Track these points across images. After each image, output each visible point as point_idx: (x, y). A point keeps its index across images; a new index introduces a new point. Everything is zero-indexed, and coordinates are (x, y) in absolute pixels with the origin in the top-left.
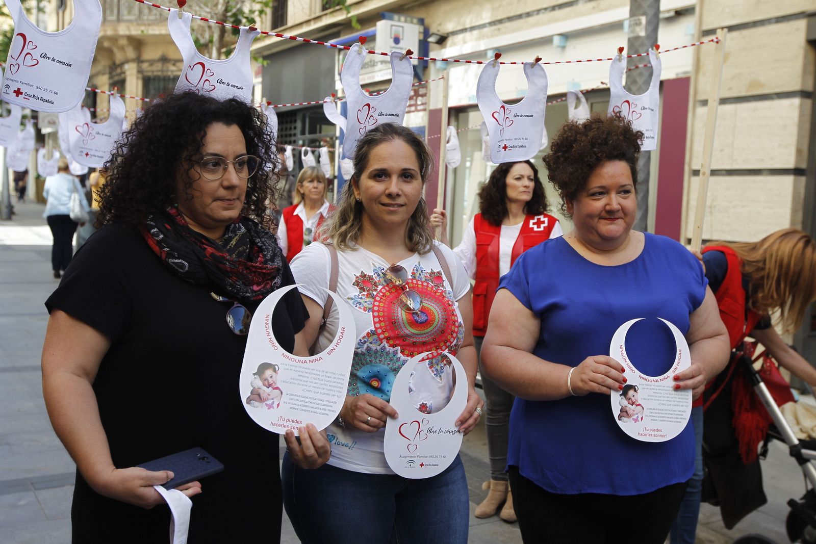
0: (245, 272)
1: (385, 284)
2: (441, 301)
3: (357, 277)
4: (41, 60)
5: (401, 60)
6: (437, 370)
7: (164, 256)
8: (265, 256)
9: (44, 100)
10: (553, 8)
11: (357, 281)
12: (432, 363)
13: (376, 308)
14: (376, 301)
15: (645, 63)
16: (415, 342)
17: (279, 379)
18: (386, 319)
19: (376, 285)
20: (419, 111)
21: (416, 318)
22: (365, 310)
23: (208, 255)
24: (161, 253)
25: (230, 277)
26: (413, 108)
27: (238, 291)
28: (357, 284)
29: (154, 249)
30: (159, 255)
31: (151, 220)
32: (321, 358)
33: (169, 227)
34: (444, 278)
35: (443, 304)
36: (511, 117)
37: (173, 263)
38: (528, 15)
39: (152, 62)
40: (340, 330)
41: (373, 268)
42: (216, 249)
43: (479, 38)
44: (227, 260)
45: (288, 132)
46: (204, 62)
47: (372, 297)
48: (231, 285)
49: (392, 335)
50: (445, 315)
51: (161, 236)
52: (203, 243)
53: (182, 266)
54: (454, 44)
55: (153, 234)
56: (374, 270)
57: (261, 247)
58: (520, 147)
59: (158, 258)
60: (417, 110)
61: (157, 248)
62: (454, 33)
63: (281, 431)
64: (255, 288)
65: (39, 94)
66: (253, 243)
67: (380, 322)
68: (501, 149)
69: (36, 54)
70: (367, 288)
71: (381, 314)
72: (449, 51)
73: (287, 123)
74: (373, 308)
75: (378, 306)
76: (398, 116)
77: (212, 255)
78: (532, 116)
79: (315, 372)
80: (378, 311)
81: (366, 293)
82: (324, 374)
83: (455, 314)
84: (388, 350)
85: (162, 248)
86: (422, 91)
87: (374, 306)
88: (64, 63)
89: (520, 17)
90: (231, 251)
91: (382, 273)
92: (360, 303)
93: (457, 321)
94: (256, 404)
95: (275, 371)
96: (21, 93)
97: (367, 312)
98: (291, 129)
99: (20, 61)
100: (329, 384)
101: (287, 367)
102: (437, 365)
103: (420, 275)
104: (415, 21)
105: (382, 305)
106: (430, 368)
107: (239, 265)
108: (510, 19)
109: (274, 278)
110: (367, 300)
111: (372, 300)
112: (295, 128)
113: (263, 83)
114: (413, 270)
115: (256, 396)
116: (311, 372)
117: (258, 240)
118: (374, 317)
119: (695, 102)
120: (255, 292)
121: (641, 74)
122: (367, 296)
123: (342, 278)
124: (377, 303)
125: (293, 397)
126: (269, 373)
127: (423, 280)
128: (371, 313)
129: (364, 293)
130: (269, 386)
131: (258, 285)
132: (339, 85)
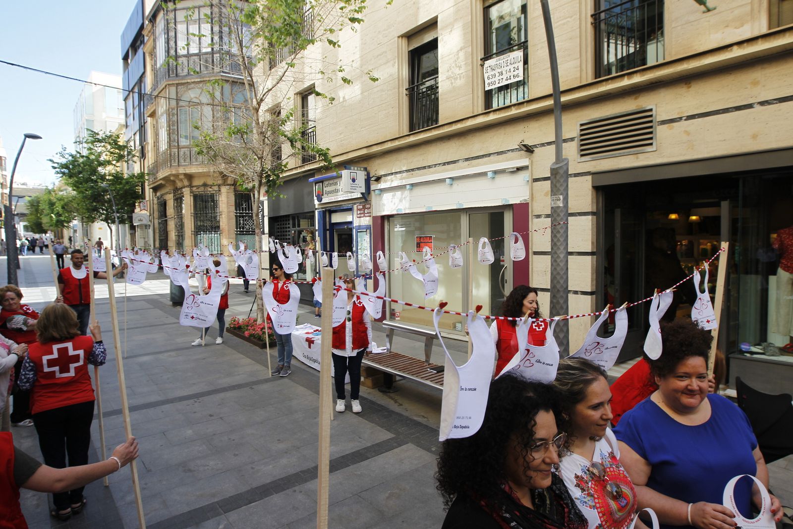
1: (592, 480)
2: (626, 481)
3: (575, 480)
10: (444, 164)
14: (595, 498)
18: (606, 512)
19: (587, 482)
20: (366, 217)
21: (621, 504)
22: (591, 508)
26: (363, 215)
28: (577, 485)
38: (429, 167)
39: (198, 187)
43: (401, 179)
45: (285, 226)
47: (592, 496)
54: (385, 181)
56: (581, 470)
60: (364, 216)
62: (385, 175)
67: (603, 515)
70: (584, 488)
71: (602, 509)
72: (382, 185)
73: (283, 221)
74: (596, 505)
75: (598, 503)
80: (600, 507)
81: (586, 492)
86: (368, 206)
87: (595, 503)
89: (424, 168)
91: (587, 470)
92: (586, 503)
97: (592, 510)
98: (286, 224)
104: (362, 169)
108: (418, 169)
110: (589, 498)
111: (592, 498)
112: (289, 224)
113: (268, 199)
114: (601, 460)
118: (599, 513)
119: (533, 216)
122: (588, 495)
124: (596, 501)
127: (609, 466)
128: (596, 510)
129: (584, 493)
132: (316, 202)
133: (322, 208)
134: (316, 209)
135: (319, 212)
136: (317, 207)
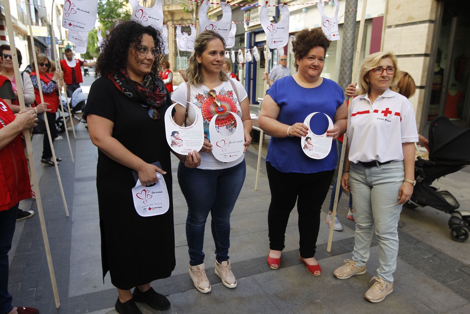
0: (154, 96)
1: (208, 97)
2: (230, 102)
3: (197, 95)
4: (77, 11)
5: (225, 6)
6: (230, 129)
7: (123, 91)
8: (159, 89)
9: (80, 27)
11: (196, 97)
12: (227, 127)
13: (203, 107)
14: (203, 104)
15: (352, 9)
16: (219, 119)
17: (180, 136)
18: (206, 111)
19: (204, 98)
21: (219, 110)
22: (199, 107)
23: (139, 90)
24: (121, 90)
25: (148, 99)
27: (152, 104)
28: (196, 98)
29: (119, 89)
30: (120, 90)
31: (116, 77)
32: (192, 127)
33: (123, 80)
34: (234, 93)
35: (231, 103)
36: (276, 29)
37: (127, 94)
40: (197, 116)
41: (203, 91)
42: (142, 87)
44: (147, 92)
46: (143, 9)
47: (202, 103)
48: (149, 101)
49: (209, 117)
50: (231, 108)
51: (121, 83)
52: (137, 86)
53: (130, 95)
55: (118, 83)
56: (204, 92)
57: (157, 85)
58: (280, 41)
59: (121, 92)
61: (120, 88)
63: (187, 154)
64: (158, 102)
65: (78, 25)
66: (154, 84)
67: (204, 112)
68: (273, 42)
69: (75, 9)
70: (200, 99)
71: (205, 109)
75: (204, 106)
76: (227, 30)
77: (141, 90)
78: (284, 28)
79: (191, 132)
80: (204, 108)
81: (199, 101)
82: (195, 132)
83: (236, 107)
84: (208, 123)
85: (122, 88)
87: (202, 106)
88: (86, 12)
90: (147, 88)
91: (207, 93)
92: (197, 105)
93: (237, 110)
94: (174, 146)
95: (178, 133)
96: (72, 25)
99: (69, 12)
100: (197, 135)
101: (182, 131)
102: (230, 127)
103: (223, 93)
105: (205, 105)
106: (227, 129)
107: (152, 93)
109: (164, 98)
110: (200, 104)
111: (202, 104)
114: (220, 91)
115: (174, 143)
116: (190, 132)
117: (156, 82)
118: (202, 110)
119: (385, 27)
120: (158, 103)
121: (350, 14)
122: (200, 102)
123: (192, 96)
124: (203, 105)
125: (186, 142)
126: (176, 134)
127: (224, 95)
130: (177, 139)
131: (159, 101)
132: (246, 26)
133: (250, 31)
134: (246, 32)
135: (247, 34)
136: (246, 30)
